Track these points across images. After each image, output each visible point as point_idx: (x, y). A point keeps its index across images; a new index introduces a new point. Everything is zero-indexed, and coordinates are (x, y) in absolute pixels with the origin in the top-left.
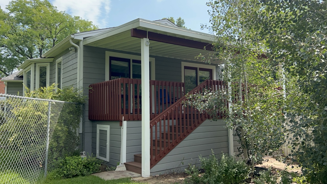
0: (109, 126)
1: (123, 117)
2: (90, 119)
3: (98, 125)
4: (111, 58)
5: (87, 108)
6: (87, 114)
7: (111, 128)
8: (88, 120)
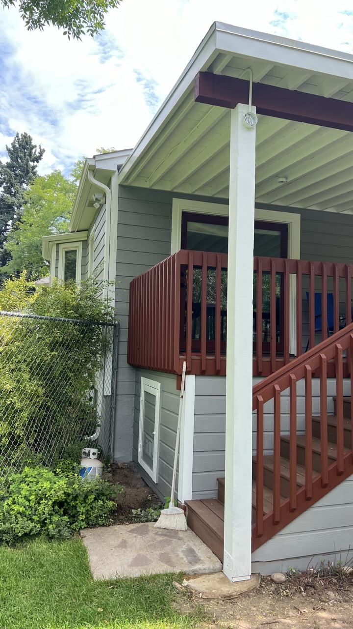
0: (158, 385)
1: (185, 362)
2: (128, 362)
3: (143, 380)
4: (187, 217)
5: (124, 337)
6: (124, 349)
7: (162, 391)
8: (127, 365)
